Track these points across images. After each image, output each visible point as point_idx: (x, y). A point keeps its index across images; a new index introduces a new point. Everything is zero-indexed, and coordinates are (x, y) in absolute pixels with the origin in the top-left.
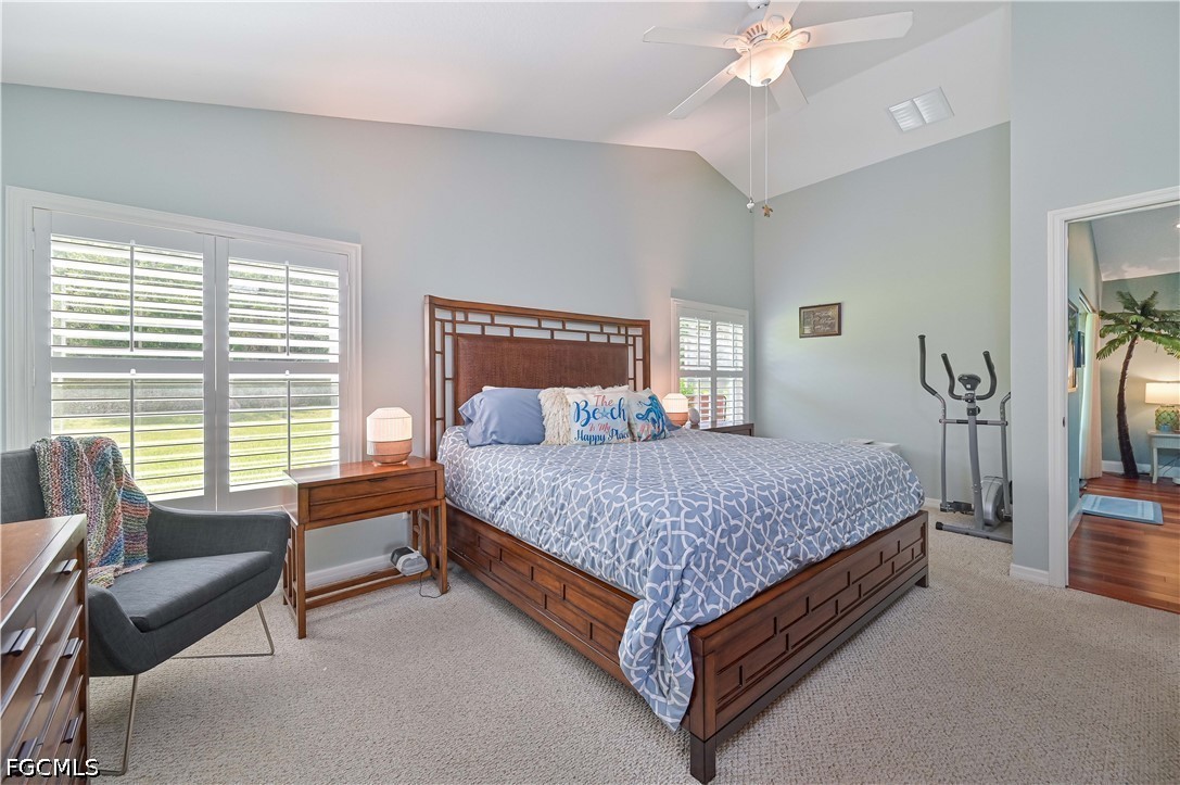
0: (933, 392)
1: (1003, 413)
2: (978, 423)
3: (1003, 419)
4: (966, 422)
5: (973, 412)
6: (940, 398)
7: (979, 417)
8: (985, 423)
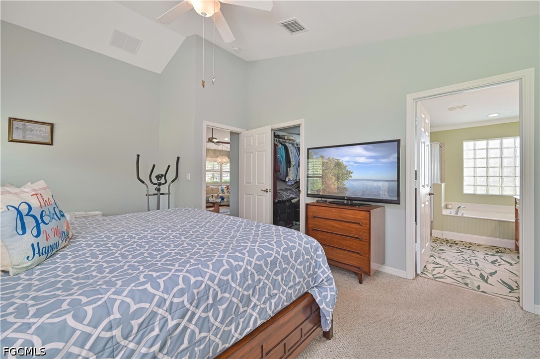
0: (143, 182)
1: (169, 190)
2: (161, 194)
3: (169, 192)
4: (157, 194)
5: (159, 190)
6: (146, 185)
7: (161, 192)
8: (163, 194)
